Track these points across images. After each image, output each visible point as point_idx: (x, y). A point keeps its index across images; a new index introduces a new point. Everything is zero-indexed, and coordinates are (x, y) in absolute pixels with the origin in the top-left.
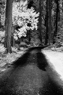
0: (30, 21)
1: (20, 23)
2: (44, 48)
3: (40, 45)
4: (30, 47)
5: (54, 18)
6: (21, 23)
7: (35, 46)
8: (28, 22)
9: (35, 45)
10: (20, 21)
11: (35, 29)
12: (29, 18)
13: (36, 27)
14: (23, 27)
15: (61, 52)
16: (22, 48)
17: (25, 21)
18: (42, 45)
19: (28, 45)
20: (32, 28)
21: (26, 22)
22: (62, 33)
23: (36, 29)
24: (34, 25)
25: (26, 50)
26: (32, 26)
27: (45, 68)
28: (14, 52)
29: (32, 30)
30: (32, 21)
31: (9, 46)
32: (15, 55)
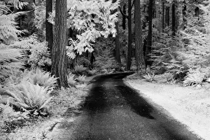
0: (100, 19)
1: (78, 23)
2: (128, 77)
3: (116, 69)
4: (95, 74)
5: (144, 11)
6: (81, 23)
7: (106, 72)
8: (96, 21)
9: (106, 70)
10: (79, 20)
11: (111, 35)
12: (98, 12)
13: (114, 31)
14: (86, 32)
15: (165, 83)
16: (82, 78)
17: (89, 19)
18: (121, 70)
19: (91, 71)
20: (105, 34)
21: (92, 21)
22: (165, 44)
23: (114, 36)
24: (109, 27)
25: (91, 82)
26: (104, 30)
27: (152, 115)
28: (72, 86)
29: (106, 37)
30: (105, 19)
31: (63, 73)
32: (76, 92)
